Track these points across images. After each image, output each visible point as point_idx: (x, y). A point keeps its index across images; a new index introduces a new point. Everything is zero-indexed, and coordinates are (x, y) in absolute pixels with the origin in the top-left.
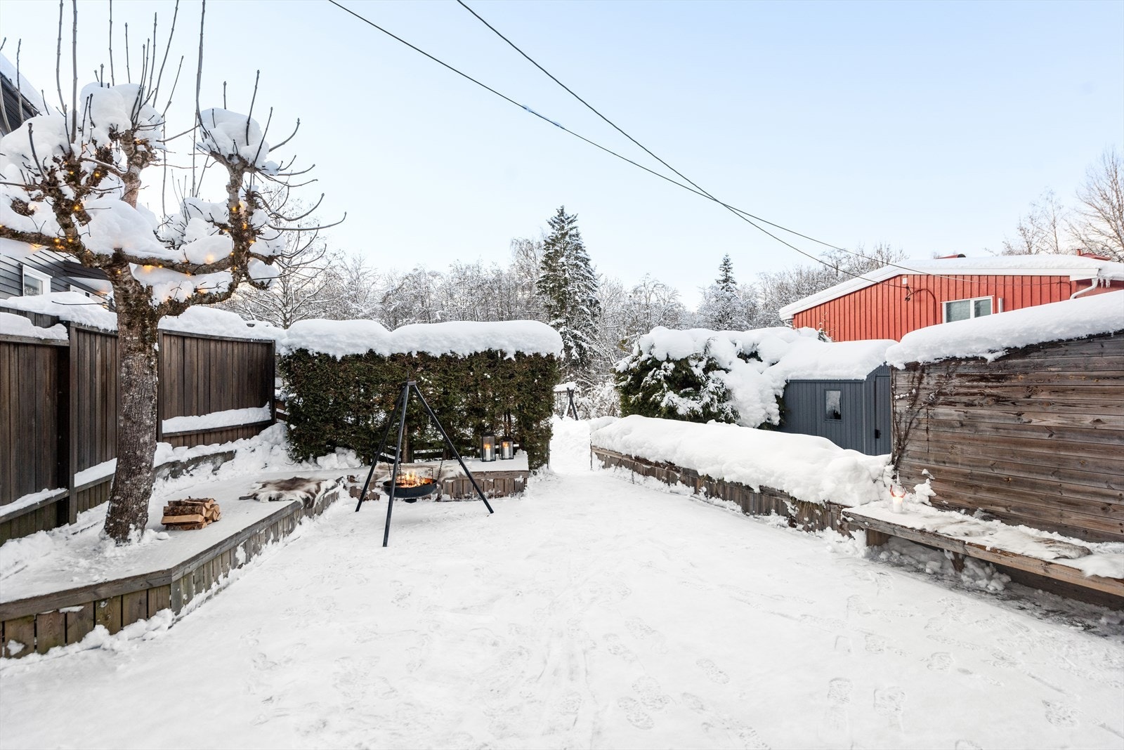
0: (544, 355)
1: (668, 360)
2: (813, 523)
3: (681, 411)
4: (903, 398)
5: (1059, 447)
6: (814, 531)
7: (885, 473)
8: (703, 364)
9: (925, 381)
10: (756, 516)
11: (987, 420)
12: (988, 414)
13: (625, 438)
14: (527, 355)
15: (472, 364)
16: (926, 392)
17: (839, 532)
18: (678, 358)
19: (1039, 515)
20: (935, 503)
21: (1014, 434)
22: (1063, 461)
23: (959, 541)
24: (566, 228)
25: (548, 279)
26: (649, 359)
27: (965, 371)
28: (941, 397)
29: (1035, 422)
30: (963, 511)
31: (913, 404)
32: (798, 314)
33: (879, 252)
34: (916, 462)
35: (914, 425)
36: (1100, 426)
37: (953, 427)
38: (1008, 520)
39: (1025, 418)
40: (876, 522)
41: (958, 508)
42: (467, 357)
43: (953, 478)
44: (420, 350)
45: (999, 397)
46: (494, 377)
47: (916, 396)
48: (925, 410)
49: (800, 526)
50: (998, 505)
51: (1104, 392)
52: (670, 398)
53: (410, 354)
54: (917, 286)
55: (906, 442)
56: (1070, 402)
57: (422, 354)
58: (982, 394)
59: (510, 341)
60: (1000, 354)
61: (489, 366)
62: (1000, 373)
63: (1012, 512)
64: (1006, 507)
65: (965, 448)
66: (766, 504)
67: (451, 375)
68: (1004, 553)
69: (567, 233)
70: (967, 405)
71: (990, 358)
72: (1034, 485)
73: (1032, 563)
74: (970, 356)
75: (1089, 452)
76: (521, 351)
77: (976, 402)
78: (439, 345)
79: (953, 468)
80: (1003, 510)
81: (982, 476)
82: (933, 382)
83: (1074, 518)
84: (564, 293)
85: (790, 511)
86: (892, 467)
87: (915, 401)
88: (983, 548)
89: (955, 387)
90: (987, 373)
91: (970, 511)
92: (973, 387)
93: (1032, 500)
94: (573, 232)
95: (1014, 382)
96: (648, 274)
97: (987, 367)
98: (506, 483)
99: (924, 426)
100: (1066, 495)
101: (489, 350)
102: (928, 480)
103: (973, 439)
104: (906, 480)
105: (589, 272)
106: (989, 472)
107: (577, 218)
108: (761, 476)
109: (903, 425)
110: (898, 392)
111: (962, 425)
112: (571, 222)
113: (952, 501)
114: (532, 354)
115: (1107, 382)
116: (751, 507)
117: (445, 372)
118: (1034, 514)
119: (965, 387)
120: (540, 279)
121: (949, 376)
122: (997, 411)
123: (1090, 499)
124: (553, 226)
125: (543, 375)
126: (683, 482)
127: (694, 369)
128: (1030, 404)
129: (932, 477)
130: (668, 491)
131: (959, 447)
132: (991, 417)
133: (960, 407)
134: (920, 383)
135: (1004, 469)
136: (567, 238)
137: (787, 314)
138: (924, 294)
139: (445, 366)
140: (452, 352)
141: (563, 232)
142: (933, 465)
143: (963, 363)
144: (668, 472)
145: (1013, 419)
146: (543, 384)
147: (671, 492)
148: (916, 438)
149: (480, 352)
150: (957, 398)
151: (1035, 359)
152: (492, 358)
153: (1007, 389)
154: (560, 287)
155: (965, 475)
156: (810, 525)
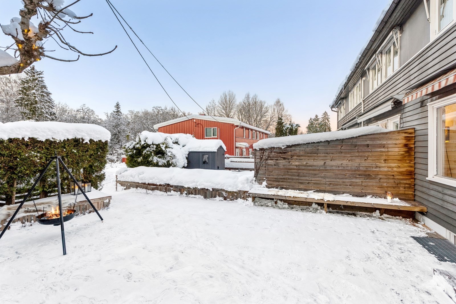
0: (104, 141)
1: (153, 144)
2: (233, 198)
3: (160, 164)
4: (258, 158)
5: (298, 170)
6: (234, 200)
7: (253, 180)
8: (165, 145)
9: (265, 153)
10: (210, 199)
11: (281, 164)
12: (282, 162)
13: (140, 176)
14: (95, 141)
15: (65, 145)
16: (265, 156)
17: (243, 199)
18: (157, 144)
19: (294, 187)
20: (268, 187)
21: (288, 167)
22: (299, 173)
23: (284, 196)
24: (36, 76)
25: (23, 99)
26: (145, 144)
27: (276, 151)
28: (269, 158)
29: (293, 164)
30: (275, 188)
31: (261, 160)
32: (160, 128)
33: (172, 109)
34: (262, 176)
35: (261, 166)
36: (307, 164)
37: (272, 166)
38: (286, 189)
39: (291, 163)
40: (259, 195)
41: (273, 187)
42: (62, 141)
43: (272, 179)
44: (31, 137)
45: (284, 158)
46: (78, 152)
47: (262, 158)
48: (264, 161)
49: (228, 200)
50: (284, 185)
51: (308, 156)
52: (155, 159)
53: (23, 139)
54: (198, 123)
55: (259, 170)
56: (301, 159)
57: (32, 139)
58: (280, 157)
59: (88, 134)
60: (285, 147)
61: (74, 146)
62: (285, 152)
63: (287, 187)
64: (286, 186)
65: (276, 171)
66: (214, 194)
67: (51, 151)
68: (296, 197)
69: (37, 79)
70: (276, 160)
71: (283, 148)
72: (293, 179)
73: (303, 199)
74: (278, 147)
75: (305, 170)
76: (92, 139)
77: (279, 159)
78: (45, 135)
79: (272, 177)
80: (285, 186)
81: (280, 178)
82: (267, 154)
83: (302, 186)
84: (35, 107)
85: (225, 195)
86: (255, 178)
87: (262, 159)
88: (291, 197)
89: (273, 155)
90: (281, 151)
91: (277, 188)
92: (278, 155)
93: (292, 183)
94: (40, 79)
95: (288, 154)
96: (84, 105)
97: (282, 150)
98: (99, 204)
99: (264, 166)
100: (300, 181)
101: (75, 138)
102: (265, 181)
103: (278, 169)
104: (259, 181)
105: (49, 99)
106: (282, 177)
107: (43, 73)
108: (214, 185)
109: (258, 166)
110: (257, 156)
111: (275, 165)
112: (39, 74)
113: (272, 186)
114: (97, 141)
115: (309, 154)
116: (208, 196)
117: (47, 149)
118: (292, 186)
119: (276, 155)
120: (19, 99)
121: (271, 152)
122: (284, 161)
123: (305, 181)
124: (27, 74)
125: (102, 150)
126: (174, 191)
127: (162, 147)
128: (292, 159)
129: (266, 180)
130: (167, 195)
131: (274, 171)
132: (282, 163)
133: (274, 160)
134: (263, 154)
135: (285, 176)
136: (37, 81)
137: (157, 127)
138: (200, 125)
139: (47, 146)
140: (52, 138)
141: (34, 78)
142: (267, 176)
143: (275, 149)
144: (167, 188)
145: (288, 163)
146: (102, 154)
147: (168, 195)
148: (262, 169)
149: (70, 139)
150: (274, 158)
151: (293, 148)
152: (77, 142)
153: (286, 156)
154: (32, 104)
155: (275, 178)
156: (232, 199)
